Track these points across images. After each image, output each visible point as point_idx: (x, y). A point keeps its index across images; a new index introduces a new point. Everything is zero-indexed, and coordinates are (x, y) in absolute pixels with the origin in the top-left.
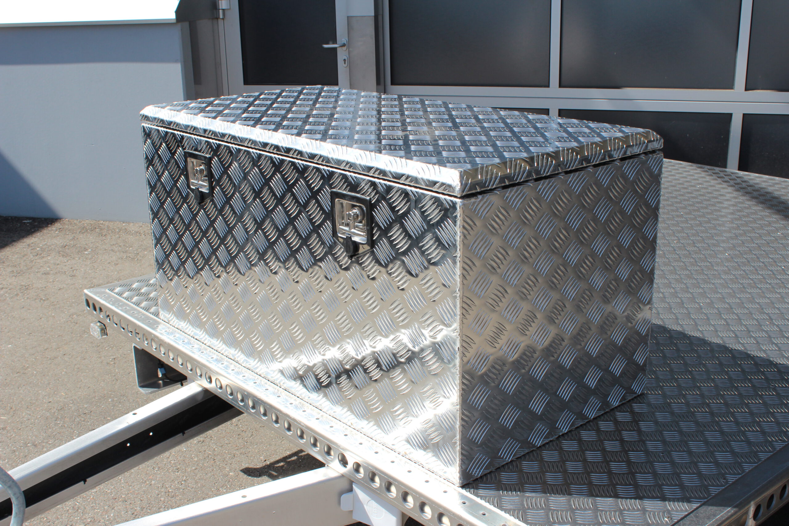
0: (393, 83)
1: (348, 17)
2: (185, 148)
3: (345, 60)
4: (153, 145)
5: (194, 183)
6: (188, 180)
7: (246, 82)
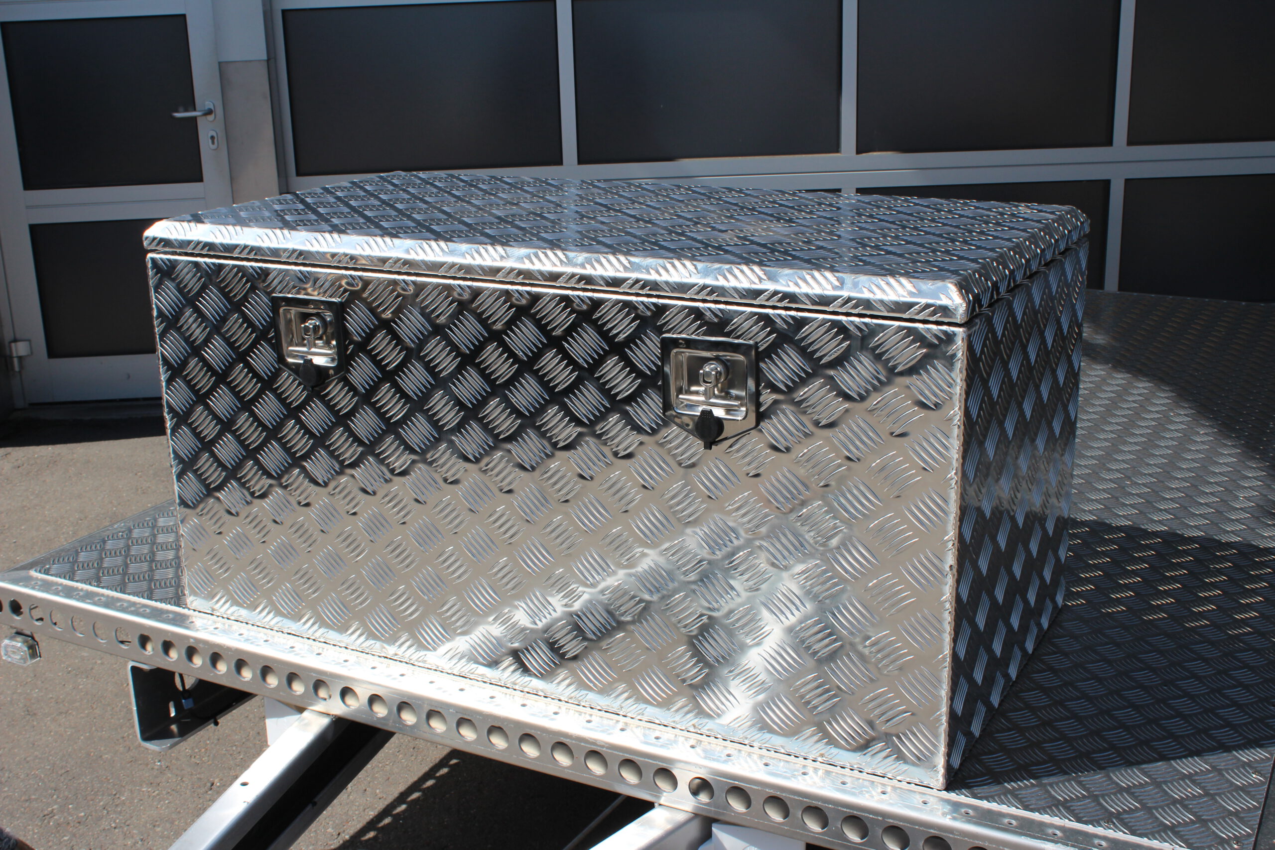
0: (299, 173)
1: (220, 63)
2: (273, 291)
3: (212, 138)
4: (180, 290)
5: (295, 354)
6: (277, 347)
7: (28, 185)
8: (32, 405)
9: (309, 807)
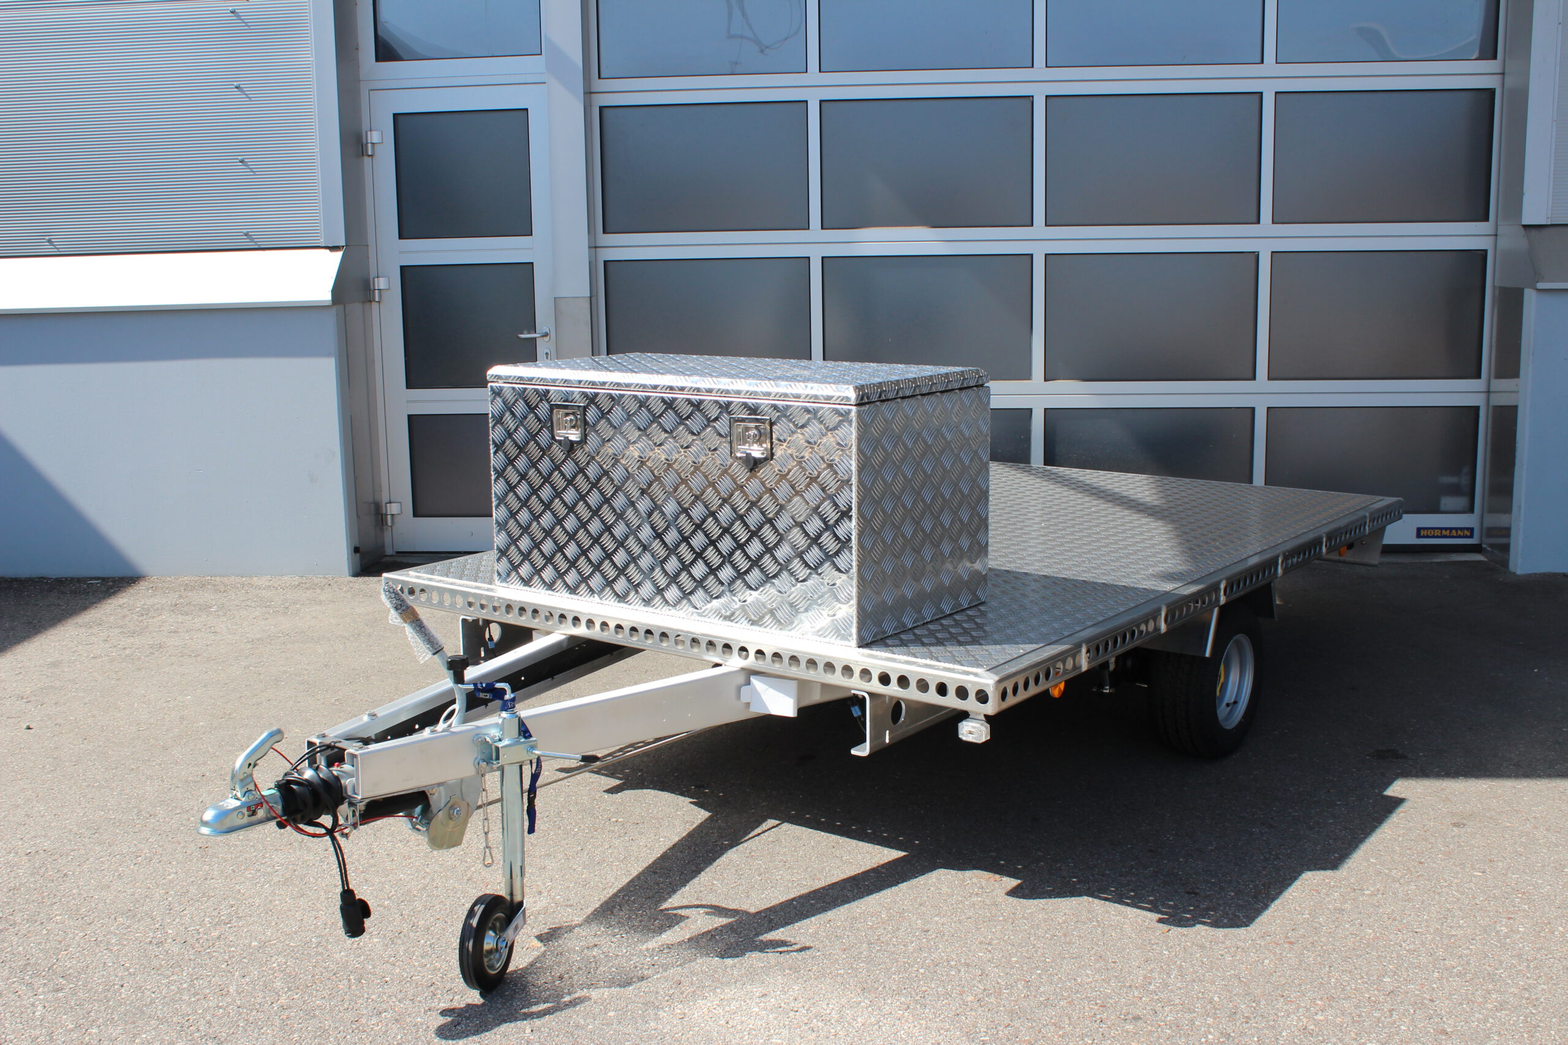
1: (555, 298)
2: (551, 401)
3: (547, 354)
4: (504, 403)
5: (561, 434)
6: (552, 432)
7: (410, 385)
8: (398, 553)
9: (550, 679)
